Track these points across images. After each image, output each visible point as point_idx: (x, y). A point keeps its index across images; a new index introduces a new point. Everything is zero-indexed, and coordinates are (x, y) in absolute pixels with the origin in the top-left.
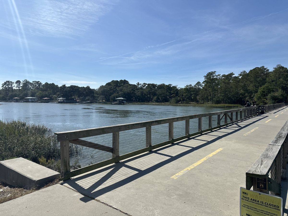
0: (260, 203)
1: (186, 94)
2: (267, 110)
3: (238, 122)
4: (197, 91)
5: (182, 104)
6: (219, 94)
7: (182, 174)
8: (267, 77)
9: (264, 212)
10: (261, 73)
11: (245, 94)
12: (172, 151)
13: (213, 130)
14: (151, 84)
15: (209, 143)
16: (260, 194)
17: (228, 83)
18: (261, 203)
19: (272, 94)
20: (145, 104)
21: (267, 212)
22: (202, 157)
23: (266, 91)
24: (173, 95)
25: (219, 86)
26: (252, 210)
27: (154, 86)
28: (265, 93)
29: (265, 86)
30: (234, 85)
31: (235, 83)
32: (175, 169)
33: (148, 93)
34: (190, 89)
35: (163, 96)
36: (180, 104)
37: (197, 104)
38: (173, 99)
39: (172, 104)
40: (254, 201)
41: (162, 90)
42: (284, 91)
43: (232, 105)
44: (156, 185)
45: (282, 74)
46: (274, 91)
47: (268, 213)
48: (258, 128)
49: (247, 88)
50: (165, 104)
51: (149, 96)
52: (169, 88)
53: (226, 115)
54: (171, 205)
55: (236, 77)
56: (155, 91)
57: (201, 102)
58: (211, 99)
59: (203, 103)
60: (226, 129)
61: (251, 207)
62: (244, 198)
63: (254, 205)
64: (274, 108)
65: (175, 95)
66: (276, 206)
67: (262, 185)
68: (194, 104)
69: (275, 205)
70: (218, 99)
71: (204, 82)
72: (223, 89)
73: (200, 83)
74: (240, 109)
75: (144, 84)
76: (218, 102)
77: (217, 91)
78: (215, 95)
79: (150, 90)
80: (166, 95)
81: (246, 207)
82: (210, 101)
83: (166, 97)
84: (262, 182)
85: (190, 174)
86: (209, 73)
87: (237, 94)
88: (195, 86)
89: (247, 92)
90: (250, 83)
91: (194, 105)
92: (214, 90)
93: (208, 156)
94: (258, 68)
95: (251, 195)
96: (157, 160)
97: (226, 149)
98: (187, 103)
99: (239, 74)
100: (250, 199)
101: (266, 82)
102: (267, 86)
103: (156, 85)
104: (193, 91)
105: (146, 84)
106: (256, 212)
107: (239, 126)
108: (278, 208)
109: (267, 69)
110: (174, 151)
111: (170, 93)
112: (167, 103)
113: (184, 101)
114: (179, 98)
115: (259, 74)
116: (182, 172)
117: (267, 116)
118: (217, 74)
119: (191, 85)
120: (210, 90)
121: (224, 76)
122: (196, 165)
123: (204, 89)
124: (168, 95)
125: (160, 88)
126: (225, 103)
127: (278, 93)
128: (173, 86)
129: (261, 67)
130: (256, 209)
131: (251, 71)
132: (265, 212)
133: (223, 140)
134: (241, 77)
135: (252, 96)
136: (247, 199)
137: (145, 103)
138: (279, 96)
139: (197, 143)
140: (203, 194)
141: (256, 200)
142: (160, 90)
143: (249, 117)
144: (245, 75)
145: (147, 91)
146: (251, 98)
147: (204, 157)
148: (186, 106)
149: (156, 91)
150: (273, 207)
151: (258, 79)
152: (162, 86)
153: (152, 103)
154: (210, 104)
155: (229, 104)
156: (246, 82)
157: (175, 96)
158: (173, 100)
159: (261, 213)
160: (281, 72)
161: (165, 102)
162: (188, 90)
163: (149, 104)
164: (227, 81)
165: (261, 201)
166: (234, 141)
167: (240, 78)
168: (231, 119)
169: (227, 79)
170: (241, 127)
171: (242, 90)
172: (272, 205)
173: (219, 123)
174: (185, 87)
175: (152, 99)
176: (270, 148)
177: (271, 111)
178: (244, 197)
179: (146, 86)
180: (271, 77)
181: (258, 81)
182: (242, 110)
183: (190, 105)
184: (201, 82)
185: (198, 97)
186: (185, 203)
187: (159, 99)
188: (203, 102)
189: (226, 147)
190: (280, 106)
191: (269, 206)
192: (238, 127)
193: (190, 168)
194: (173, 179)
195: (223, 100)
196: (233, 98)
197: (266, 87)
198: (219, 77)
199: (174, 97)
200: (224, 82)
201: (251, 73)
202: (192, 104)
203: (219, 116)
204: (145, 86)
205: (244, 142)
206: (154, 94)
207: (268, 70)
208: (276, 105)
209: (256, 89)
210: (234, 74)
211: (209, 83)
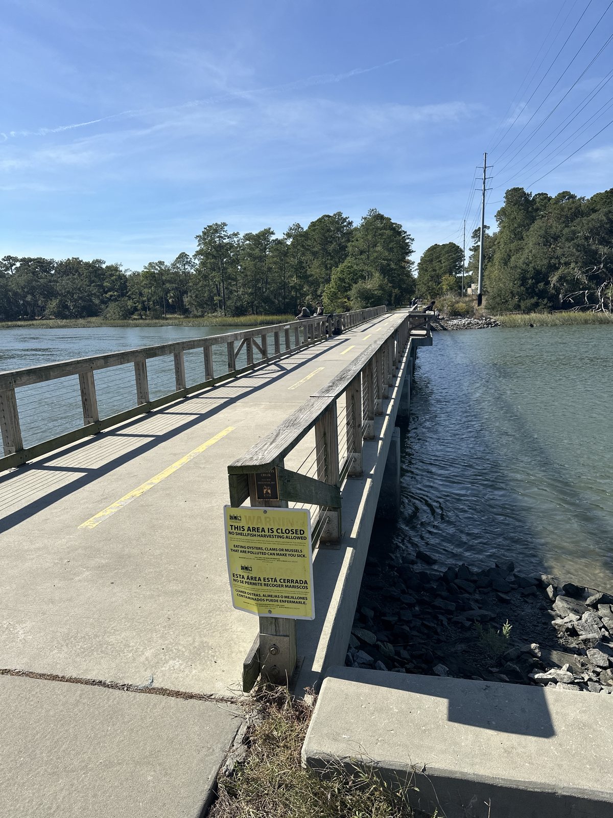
0: (267, 533)
1: (150, 291)
2: (348, 326)
3: (282, 358)
4: (180, 281)
5: (141, 321)
6: (242, 289)
7: (113, 511)
8: (349, 241)
9: (275, 552)
10: (335, 231)
11: (302, 287)
12: (93, 456)
13: (217, 385)
14: (34, 260)
15: (202, 417)
16: (265, 512)
17: (262, 259)
18: (269, 532)
19: (360, 285)
20: (19, 326)
21: (282, 550)
22: (176, 456)
23: (349, 278)
24: (109, 293)
25: (239, 267)
26: (253, 553)
27: (43, 265)
28: (345, 283)
29: (344, 264)
30: (275, 263)
31: (276, 256)
32: (96, 502)
33: (26, 290)
34: (162, 274)
35: (81, 298)
36: (137, 322)
37: (184, 318)
38: (112, 305)
39: (112, 321)
40: (254, 533)
41: (74, 279)
42: (384, 277)
43: (275, 318)
44: (28, 557)
45: (380, 234)
46: (366, 276)
47: (284, 552)
48: (323, 368)
49: (306, 272)
50: (88, 322)
51: (29, 298)
52: (95, 271)
53: (250, 341)
54: (70, 600)
55: (279, 242)
56: (50, 281)
57: (195, 312)
58: (222, 304)
59: (202, 316)
60: (250, 377)
61: (249, 548)
62: (233, 530)
63: (256, 542)
64: (364, 319)
65: (115, 293)
66: (299, 531)
67: (267, 491)
68: (176, 318)
69: (296, 530)
70: (239, 304)
71: (199, 253)
72: (249, 273)
73: (187, 258)
74: (285, 326)
75: (9, 258)
76: (240, 311)
77: (235, 280)
78: (231, 292)
79: (32, 281)
80: (88, 296)
81: (239, 551)
82: (218, 309)
83: (91, 301)
84: (268, 481)
85: (139, 507)
86: (208, 226)
87: (284, 288)
88: (174, 265)
89: (308, 282)
90: (311, 257)
91: (177, 321)
92: (228, 278)
93: (195, 451)
94: (329, 216)
95: (248, 518)
96: (41, 488)
97: (243, 427)
98: (157, 318)
99: (285, 233)
100: (246, 530)
101: (346, 256)
102: (349, 265)
103: (51, 262)
104: (170, 282)
105: (16, 260)
106: (261, 556)
107: (282, 368)
108: (302, 536)
109: (347, 221)
110: (98, 453)
111: (101, 286)
112: (93, 319)
113: (148, 312)
114: (130, 303)
115: (332, 233)
116: (116, 504)
117: (347, 340)
118: (230, 233)
119: (161, 263)
120: (217, 277)
121: (248, 237)
122: (156, 480)
123: (199, 274)
124: (95, 294)
125: (66, 273)
126: (257, 314)
127: (372, 284)
128: (107, 267)
129: (335, 215)
130: (259, 548)
131: (313, 224)
132: (278, 552)
133: (239, 406)
134: (291, 240)
135: (319, 293)
136: (239, 532)
137: (19, 323)
138: (374, 288)
139: (171, 422)
140: (166, 551)
141: (257, 528)
142: (65, 278)
143: (307, 345)
144: (300, 237)
145: (22, 283)
146: (317, 297)
147: (183, 454)
148: (155, 326)
149: (54, 281)
150: (293, 535)
151: (331, 248)
152: (72, 267)
153: (44, 322)
154: (219, 317)
155: (266, 314)
156: (303, 254)
157: (119, 296)
158: (112, 309)
159: (271, 556)
160: (378, 228)
161: (88, 316)
162: (155, 276)
163: (33, 325)
164: (257, 250)
165: (269, 529)
166: (263, 406)
167: (289, 242)
168: (264, 352)
169: (258, 247)
170: (287, 369)
171: (295, 276)
172: (291, 532)
173: (231, 365)
174: (146, 268)
175: (43, 309)
176: (308, 405)
177: (356, 326)
178: (233, 527)
179: (15, 265)
180: (357, 241)
181: (329, 253)
182: (288, 327)
183: (165, 322)
184: (191, 254)
185: (186, 300)
186: (113, 583)
187: (67, 307)
188: (202, 312)
189: (242, 422)
190: (376, 315)
191: (285, 535)
192: (279, 371)
193: (141, 491)
194: (85, 530)
195: (251, 304)
196: (275, 298)
197: (348, 267)
198: (236, 239)
199: (116, 300)
200: (250, 255)
201: (314, 230)
202: (170, 318)
203: (231, 346)
204: (12, 266)
205: (288, 404)
206: (50, 294)
207: (350, 223)
208: (368, 311)
209: (327, 274)
210: (273, 233)
211: (210, 257)
